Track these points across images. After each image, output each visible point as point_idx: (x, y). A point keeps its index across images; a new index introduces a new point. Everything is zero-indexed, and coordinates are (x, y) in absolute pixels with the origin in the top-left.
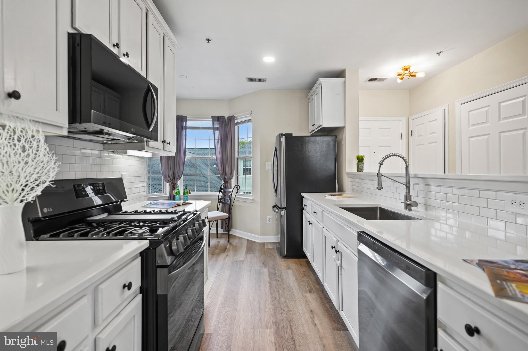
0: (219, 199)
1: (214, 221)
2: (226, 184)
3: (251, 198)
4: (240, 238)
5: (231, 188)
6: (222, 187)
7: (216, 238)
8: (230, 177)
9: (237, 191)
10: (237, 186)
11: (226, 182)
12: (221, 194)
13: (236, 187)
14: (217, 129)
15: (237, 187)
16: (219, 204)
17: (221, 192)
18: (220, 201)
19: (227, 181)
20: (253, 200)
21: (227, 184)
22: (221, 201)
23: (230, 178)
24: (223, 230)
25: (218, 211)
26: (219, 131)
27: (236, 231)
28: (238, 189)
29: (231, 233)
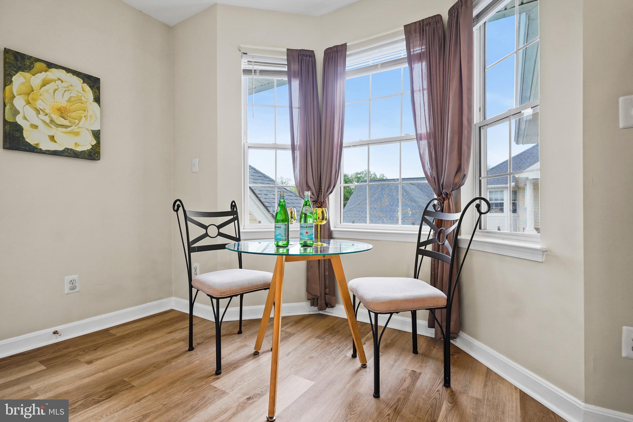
0: (419, 244)
1: (391, 314)
2: (443, 203)
3: (538, 246)
4: (489, 371)
5: (457, 211)
6: (431, 208)
7: (412, 355)
8: (457, 180)
9: (479, 220)
10: (477, 202)
11: (443, 196)
12: (426, 229)
13: (474, 204)
14: (420, 57)
15: (478, 207)
16: (420, 256)
17: (428, 223)
18: (423, 248)
19: (447, 194)
20: (544, 252)
21: (446, 202)
22: (429, 248)
23: (456, 184)
24: (434, 329)
25: (416, 276)
26: (424, 64)
27: (476, 343)
28: (481, 213)
29: (458, 343)
